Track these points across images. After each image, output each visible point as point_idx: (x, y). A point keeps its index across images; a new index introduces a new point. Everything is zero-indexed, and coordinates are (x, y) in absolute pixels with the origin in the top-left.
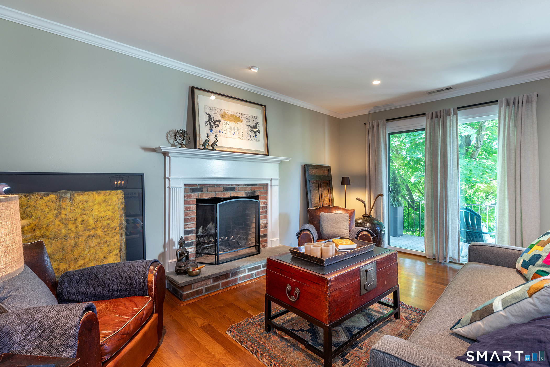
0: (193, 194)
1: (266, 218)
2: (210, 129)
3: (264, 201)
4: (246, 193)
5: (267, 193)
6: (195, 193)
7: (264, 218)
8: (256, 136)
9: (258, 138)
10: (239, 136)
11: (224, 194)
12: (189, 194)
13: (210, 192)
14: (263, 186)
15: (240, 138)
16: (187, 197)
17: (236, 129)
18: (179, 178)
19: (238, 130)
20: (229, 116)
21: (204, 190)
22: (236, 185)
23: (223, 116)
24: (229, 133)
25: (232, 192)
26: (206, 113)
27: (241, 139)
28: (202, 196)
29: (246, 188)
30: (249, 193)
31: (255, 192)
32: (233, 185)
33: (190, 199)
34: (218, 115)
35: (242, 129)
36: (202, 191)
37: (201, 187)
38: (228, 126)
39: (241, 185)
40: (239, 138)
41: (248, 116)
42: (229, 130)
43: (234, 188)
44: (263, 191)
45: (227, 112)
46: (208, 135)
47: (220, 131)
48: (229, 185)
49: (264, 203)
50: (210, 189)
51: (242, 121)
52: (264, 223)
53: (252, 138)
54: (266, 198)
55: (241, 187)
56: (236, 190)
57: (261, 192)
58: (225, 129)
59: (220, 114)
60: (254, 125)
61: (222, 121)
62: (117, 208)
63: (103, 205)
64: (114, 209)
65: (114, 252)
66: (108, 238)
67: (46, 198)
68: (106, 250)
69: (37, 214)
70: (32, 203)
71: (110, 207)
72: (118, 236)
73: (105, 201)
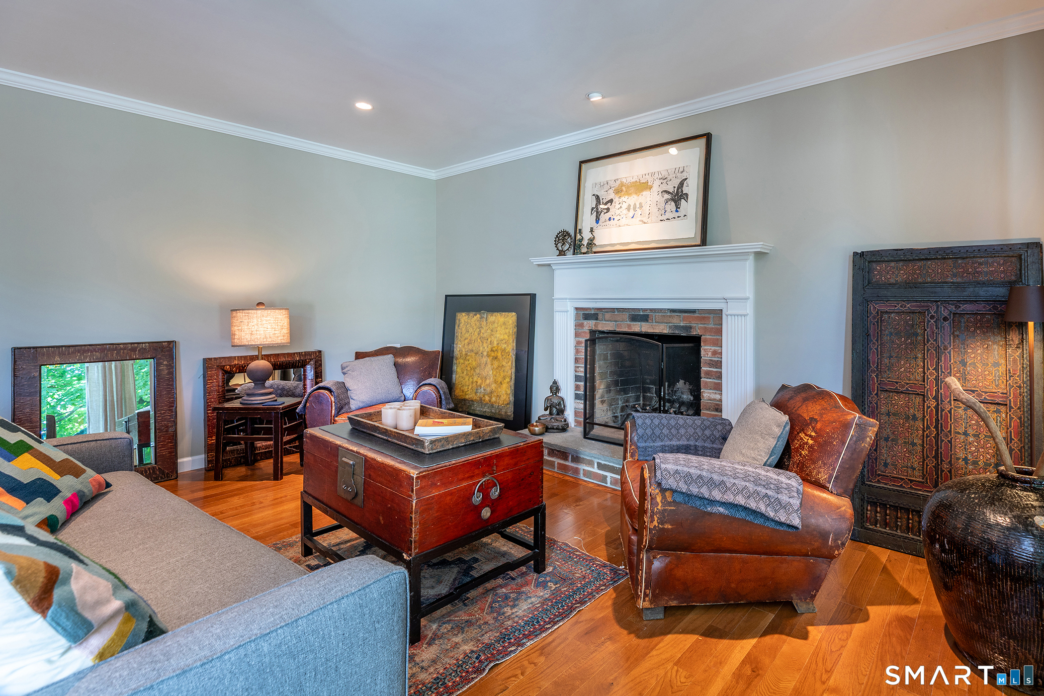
0: (585, 322)
1: (718, 388)
2: (596, 220)
3: (713, 348)
4: (670, 327)
5: (719, 332)
6: (588, 321)
7: (715, 389)
8: (678, 207)
9: (682, 212)
10: (642, 219)
11: (629, 326)
12: (581, 322)
13: (608, 321)
14: (712, 316)
15: (642, 221)
16: (578, 326)
17: (638, 206)
18: (566, 299)
19: (641, 206)
20: (628, 187)
21: (600, 317)
22: (651, 310)
23: (618, 191)
24: (624, 218)
25: (643, 323)
26: (594, 195)
27: (645, 223)
28: (597, 327)
29: (670, 316)
30: (676, 327)
31: (690, 327)
32: (645, 310)
33: (582, 331)
34: (611, 191)
35: (650, 203)
36: (597, 319)
37: (596, 312)
38: (625, 206)
39: (660, 310)
40: (641, 223)
41: (665, 174)
42: (625, 212)
43: (648, 316)
44: (711, 326)
45: (625, 181)
46: (592, 230)
47: (610, 219)
48: (639, 310)
49: (715, 353)
50: (608, 316)
51: (651, 188)
52: (715, 400)
53: (669, 215)
54: (719, 343)
55: (660, 314)
56: (650, 321)
57: (706, 328)
58: (618, 212)
59: (613, 189)
60: (676, 186)
61: (616, 200)
62: (511, 332)
63: (503, 327)
64: (509, 332)
65: (507, 379)
66: (504, 363)
67: (475, 317)
68: (502, 375)
69: (471, 330)
70: (469, 321)
71: (507, 331)
72: (510, 363)
73: (504, 323)
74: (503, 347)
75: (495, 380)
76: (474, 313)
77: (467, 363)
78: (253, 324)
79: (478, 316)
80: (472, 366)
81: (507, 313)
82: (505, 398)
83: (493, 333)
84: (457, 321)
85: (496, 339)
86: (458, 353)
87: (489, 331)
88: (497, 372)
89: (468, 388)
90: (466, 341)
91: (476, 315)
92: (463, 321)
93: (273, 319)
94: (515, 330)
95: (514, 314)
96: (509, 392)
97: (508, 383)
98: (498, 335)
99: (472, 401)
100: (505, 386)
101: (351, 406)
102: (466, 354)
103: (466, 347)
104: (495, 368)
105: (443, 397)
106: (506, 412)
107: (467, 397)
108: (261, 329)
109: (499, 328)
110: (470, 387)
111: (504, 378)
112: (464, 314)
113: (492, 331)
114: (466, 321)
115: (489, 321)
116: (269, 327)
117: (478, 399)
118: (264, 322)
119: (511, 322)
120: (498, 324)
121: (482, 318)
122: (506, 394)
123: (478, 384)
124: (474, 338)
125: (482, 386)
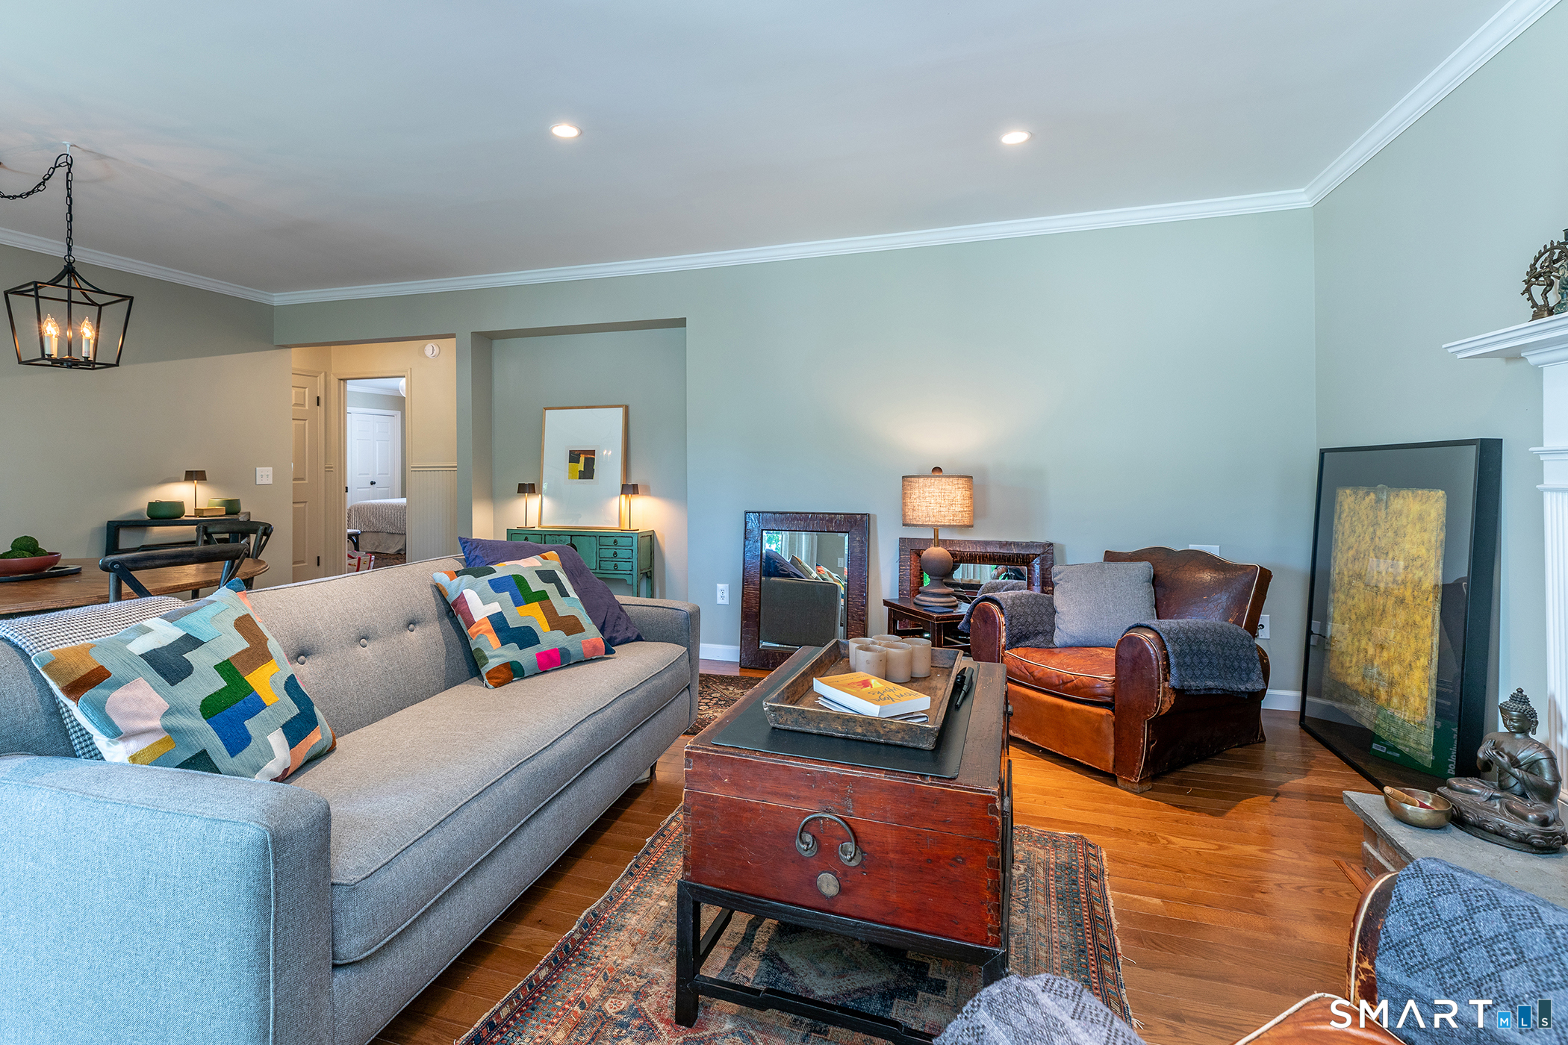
62: (1433, 540)
63: (1418, 527)
64: (1430, 541)
65: (1422, 660)
66: (1418, 618)
67: (1367, 500)
68: (1413, 646)
69: (1359, 530)
70: (1357, 507)
71: (1426, 536)
72: (1430, 619)
73: (1421, 518)
74: (1416, 577)
75: (1400, 656)
76: (1365, 489)
77: (1350, 602)
78: (915, 497)
79: (1372, 496)
80: (1358, 612)
81: (1426, 492)
82: (1417, 705)
83: (1399, 539)
84: (1338, 507)
85: (1402, 556)
86: (1336, 577)
87: (1390, 534)
88: (1403, 637)
89: (1351, 661)
90: (1351, 553)
91: (1368, 494)
92: (1346, 507)
93: (938, 491)
94: (1442, 536)
95: (1441, 493)
96: (1426, 693)
97: (1424, 669)
98: (1408, 546)
99: (1357, 691)
100: (1417, 674)
101: (1055, 639)
102: (1350, 583)
103: (1350, 565)
104: (1401, 625)
105: (1172, 660)
106: (1418, 743)
107: (1348, 680)
108: (923, 503)
109: (1409, 529)
110: (1354, 660)
111: (1417, 655)
112: (1348, 491)
113: (1396, 533)
114: (1352, 506)
115: (1391, 508)
116: (932, 501)
117: (1368, 691)
118: (927, 494)
119: (1434, 514)
120: (1408, 516)
121: (1378, 501)
122: (1422, 698)
123: (1368, 656)
124: (1363, 547)
125: (1376, 664)
